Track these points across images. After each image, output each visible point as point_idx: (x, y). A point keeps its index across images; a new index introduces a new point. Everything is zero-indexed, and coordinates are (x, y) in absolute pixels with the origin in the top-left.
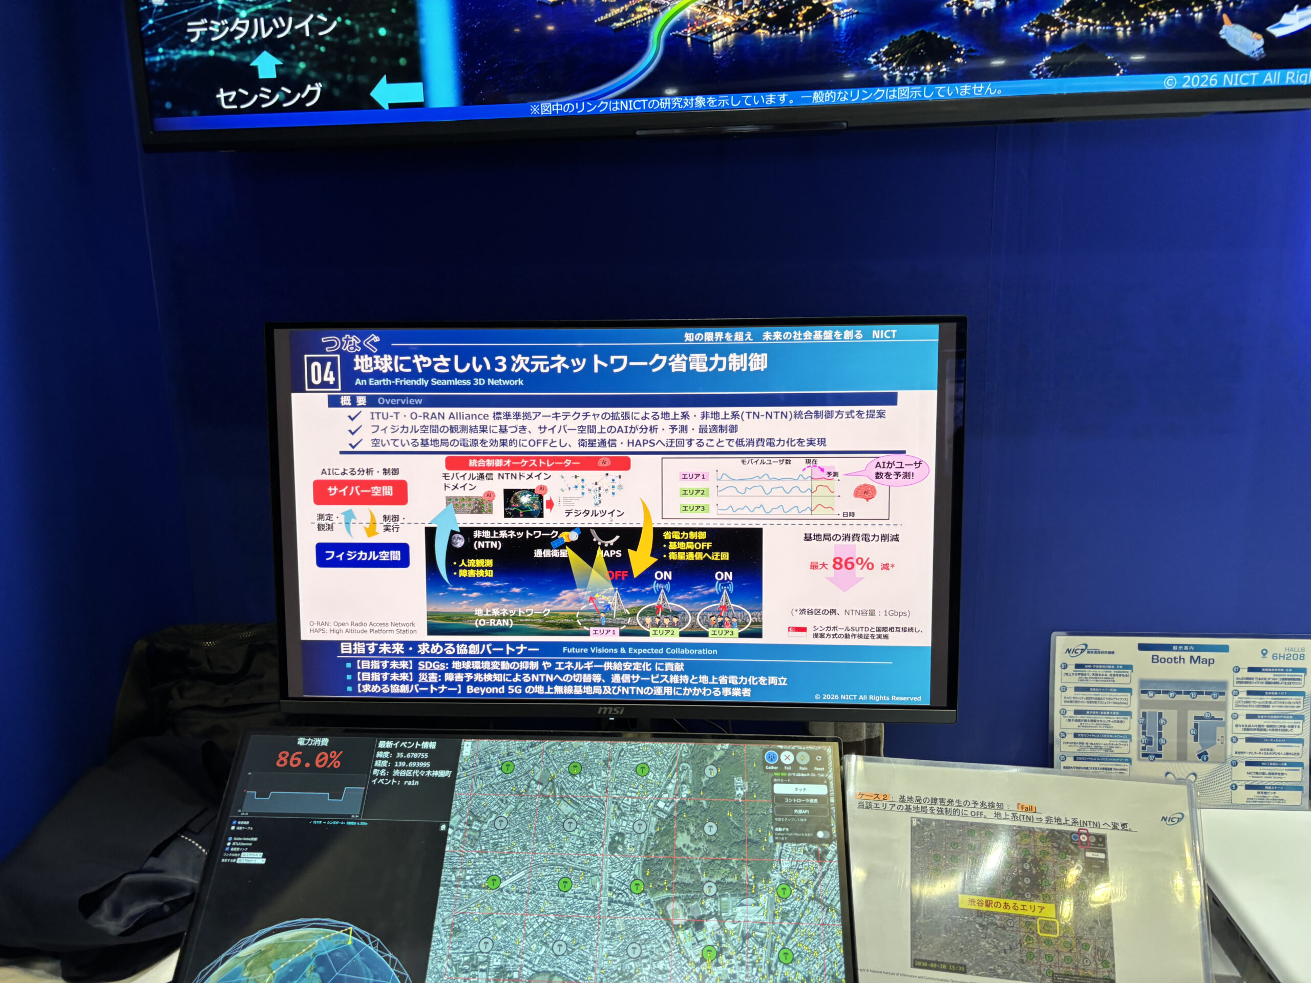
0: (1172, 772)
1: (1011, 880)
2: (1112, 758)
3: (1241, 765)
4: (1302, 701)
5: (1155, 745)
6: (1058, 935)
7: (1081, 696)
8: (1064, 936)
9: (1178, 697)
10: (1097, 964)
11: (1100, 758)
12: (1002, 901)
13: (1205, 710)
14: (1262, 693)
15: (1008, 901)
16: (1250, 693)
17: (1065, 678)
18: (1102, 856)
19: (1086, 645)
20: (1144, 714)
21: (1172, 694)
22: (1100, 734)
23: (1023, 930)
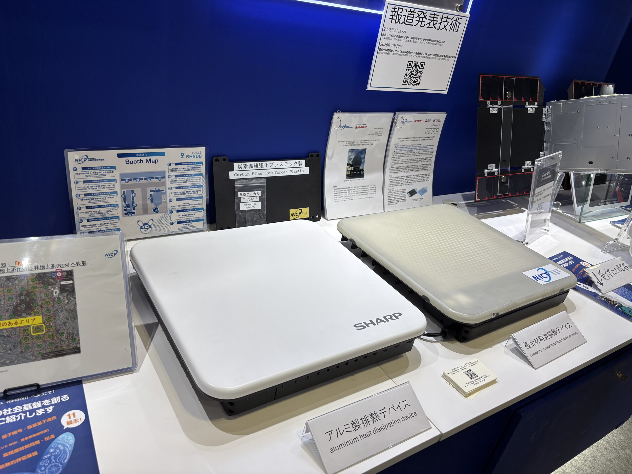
0: (141, 220)
1: (12, 308)
2: (109, 217)
3: (175, 212)
4: (201, 178)
5: (131, 207)
6: (44, 332)
7: (88, 186)
8: (48, 332)
9: (141, 181)
10: (69, 342)
11: (102, 218)
12: (7, 322)
13: (155, 187)
14: (182, 176)
15: (11, 321)
16: (177, 176)
17: (77, 176)
18: (71, 282)
19: (87, 156)
20: (124, 192)
21: (138, 180)
22: (101, 206)
23: (22, 335)
